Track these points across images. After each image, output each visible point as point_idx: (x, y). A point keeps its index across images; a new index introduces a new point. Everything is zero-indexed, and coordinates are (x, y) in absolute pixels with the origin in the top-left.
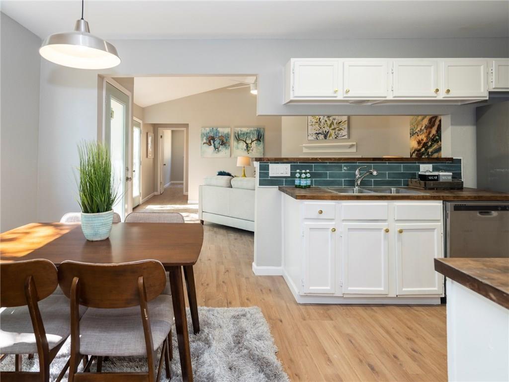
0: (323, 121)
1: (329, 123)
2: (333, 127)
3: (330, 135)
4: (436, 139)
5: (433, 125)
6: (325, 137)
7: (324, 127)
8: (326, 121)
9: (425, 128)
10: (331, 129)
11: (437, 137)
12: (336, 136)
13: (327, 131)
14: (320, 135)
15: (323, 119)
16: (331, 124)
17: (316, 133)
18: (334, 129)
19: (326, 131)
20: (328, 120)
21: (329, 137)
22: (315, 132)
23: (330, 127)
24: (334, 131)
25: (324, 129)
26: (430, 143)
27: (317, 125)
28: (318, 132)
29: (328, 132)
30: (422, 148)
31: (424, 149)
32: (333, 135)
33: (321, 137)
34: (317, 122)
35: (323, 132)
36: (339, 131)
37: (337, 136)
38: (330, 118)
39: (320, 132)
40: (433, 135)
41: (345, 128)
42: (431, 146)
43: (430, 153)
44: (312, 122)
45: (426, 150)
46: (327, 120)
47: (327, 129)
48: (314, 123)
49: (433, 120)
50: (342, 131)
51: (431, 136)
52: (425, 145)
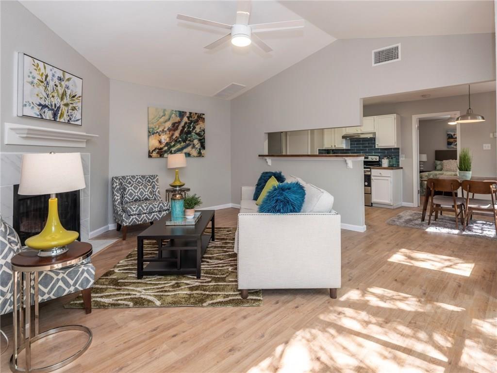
0: (52, 84)
1: (61, 91)
2: (65, 101)
3: (62, 115)
4: (179, 141)
5: (176, 129)
6: (55, 115)
7: (53, 97)
8: (55, 85)
9: (168, 130)
10: (62, 103)
11: (180, 139)
12: (68, 119)
13: (58, 105)
14: (46, 110)
15: (52, 80)
16: (63, 95)
17: (40, 105)
18: (66, 105)
19: (55, 105)
20: (59, 86)
21: (60, 118)
22: (38, 101)
23: (62, 99)
24: (66, 108)
25: (52, 98)
26: (173, 143)
27: (42, 88)
28: (43, 103)
29: (59, 108)
30: (164, 147)
31: (166, 148)
32: (65, 116)
33: (49, 114)
34: (42, 82)
35: (51, 105)
36: (73, 110)
37: (70, 119)
38: (63, 83)
39: (47, 103)
40: (176, 137)
41: (79, 108)
42: (174, 146)
43: (173, 152)
44: (34, 78)
45: (169, 149)
46: (57, 83)
47: (56, 101)
48: (36, 81)
49: (176, 125)
50: (75, 111)
51: (174, 137)
52: (167, 144)
